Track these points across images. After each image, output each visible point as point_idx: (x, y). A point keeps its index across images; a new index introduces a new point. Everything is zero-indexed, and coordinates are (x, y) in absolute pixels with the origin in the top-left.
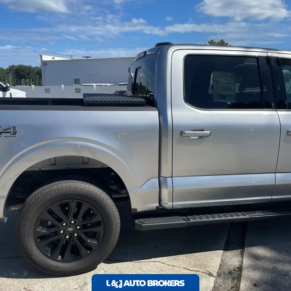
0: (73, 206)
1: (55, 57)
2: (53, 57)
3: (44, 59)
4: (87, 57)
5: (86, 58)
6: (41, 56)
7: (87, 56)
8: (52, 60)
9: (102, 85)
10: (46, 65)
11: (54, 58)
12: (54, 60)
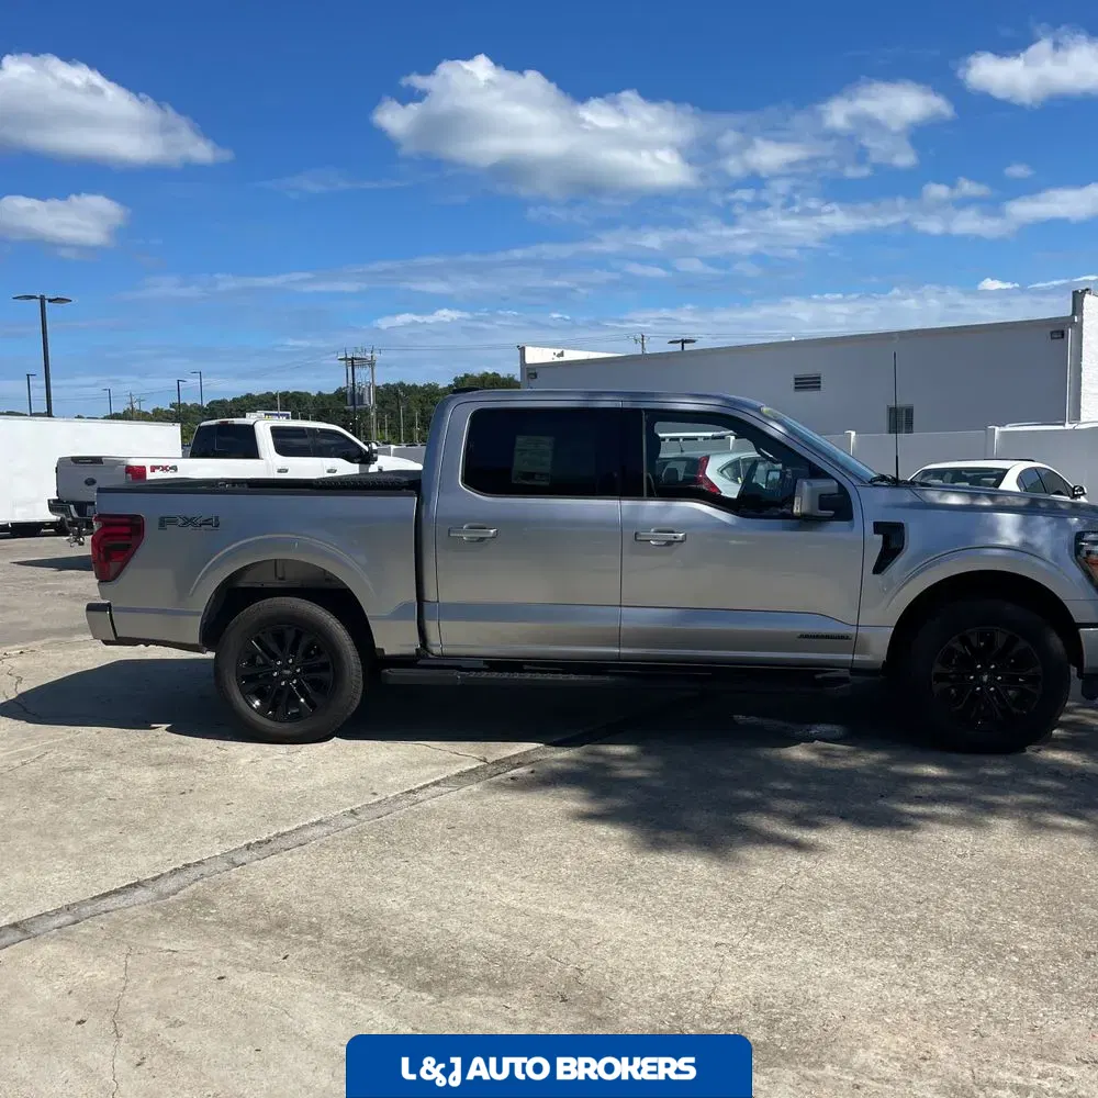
0: (290, 636)
1: (566, 352)
2: (558, 351)
3: (529, 360)
4: (683, 342)
5: (680, 344)
6: (522, 350)
7: (686, 337)
8: (557, 359)
9: (695, 439)
10: (536, 377)
11: (561, 355)
12: (561, 359)
